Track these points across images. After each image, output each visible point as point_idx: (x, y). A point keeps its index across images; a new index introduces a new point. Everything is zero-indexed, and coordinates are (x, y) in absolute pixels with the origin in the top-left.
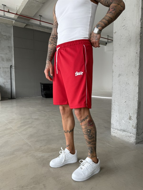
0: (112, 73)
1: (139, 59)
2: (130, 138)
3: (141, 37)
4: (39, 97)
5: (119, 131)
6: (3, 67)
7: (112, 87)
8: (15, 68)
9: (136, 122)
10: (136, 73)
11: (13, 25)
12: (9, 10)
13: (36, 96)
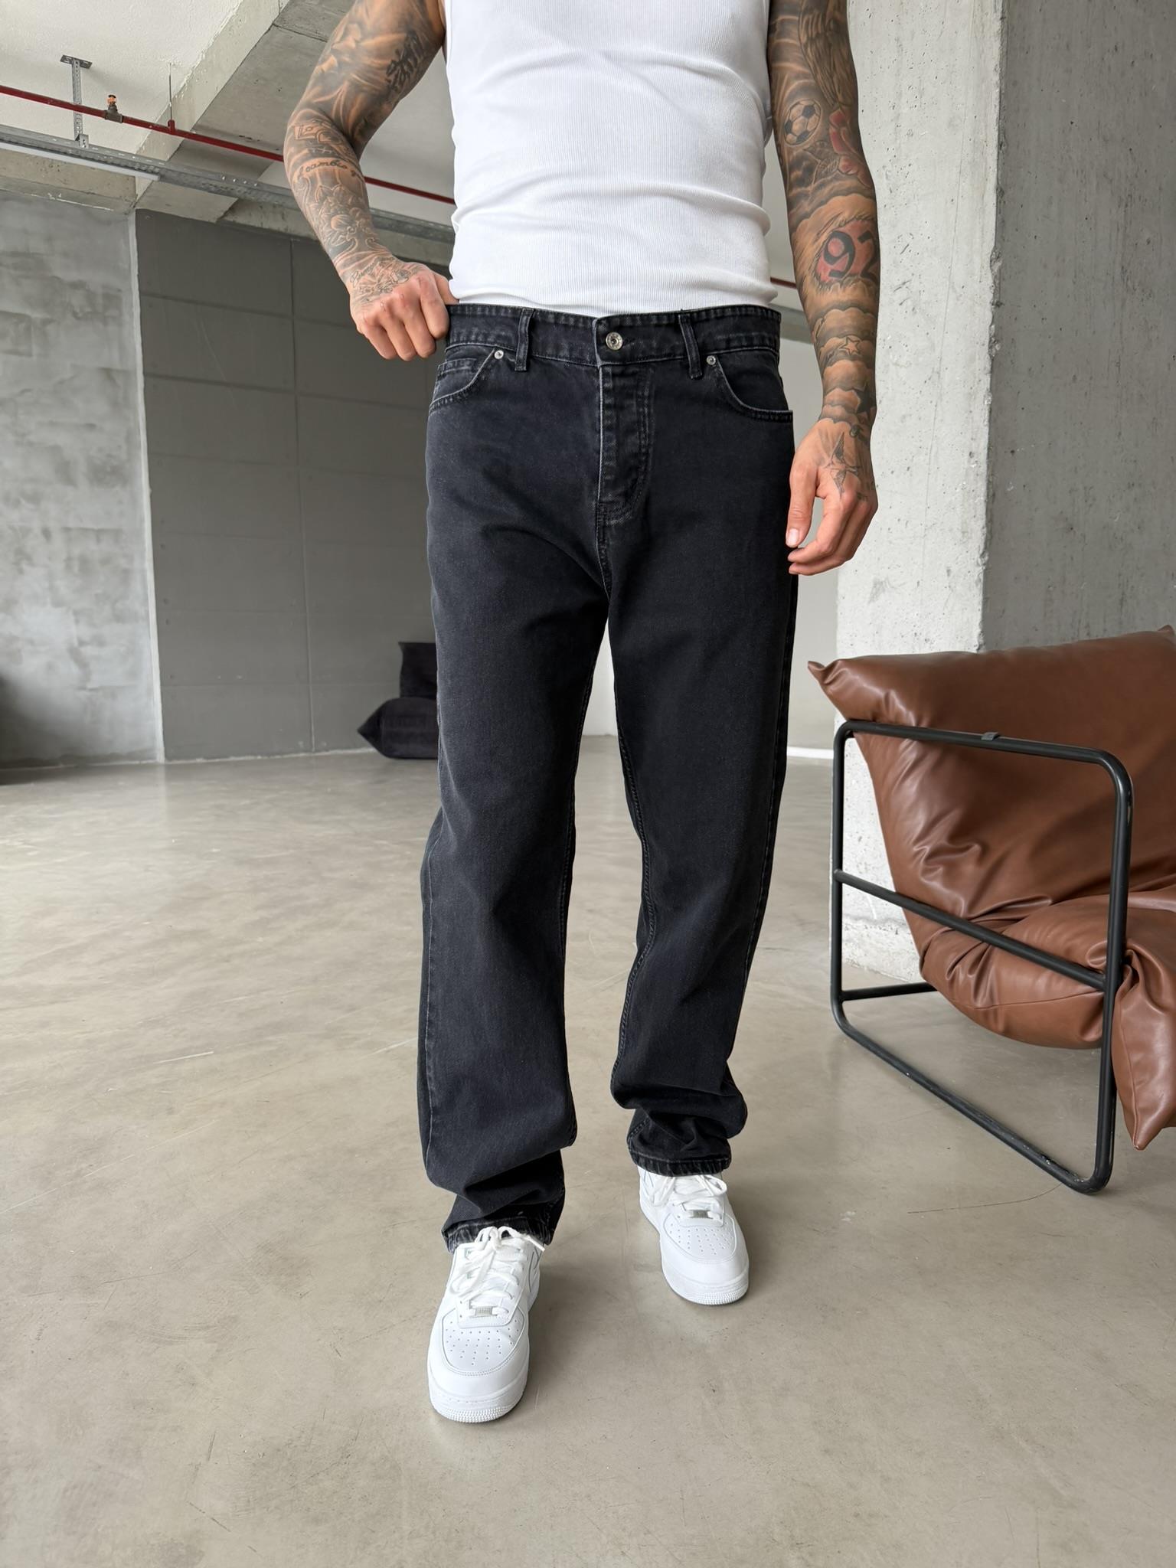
1: (984, 489)
3: (993, 360)
5: (874, 931)
6: (67, 530)
8: (153, 537)
10: (969, 572)
11: (134, 207)
12: (115, 97)
13: (313, 749)
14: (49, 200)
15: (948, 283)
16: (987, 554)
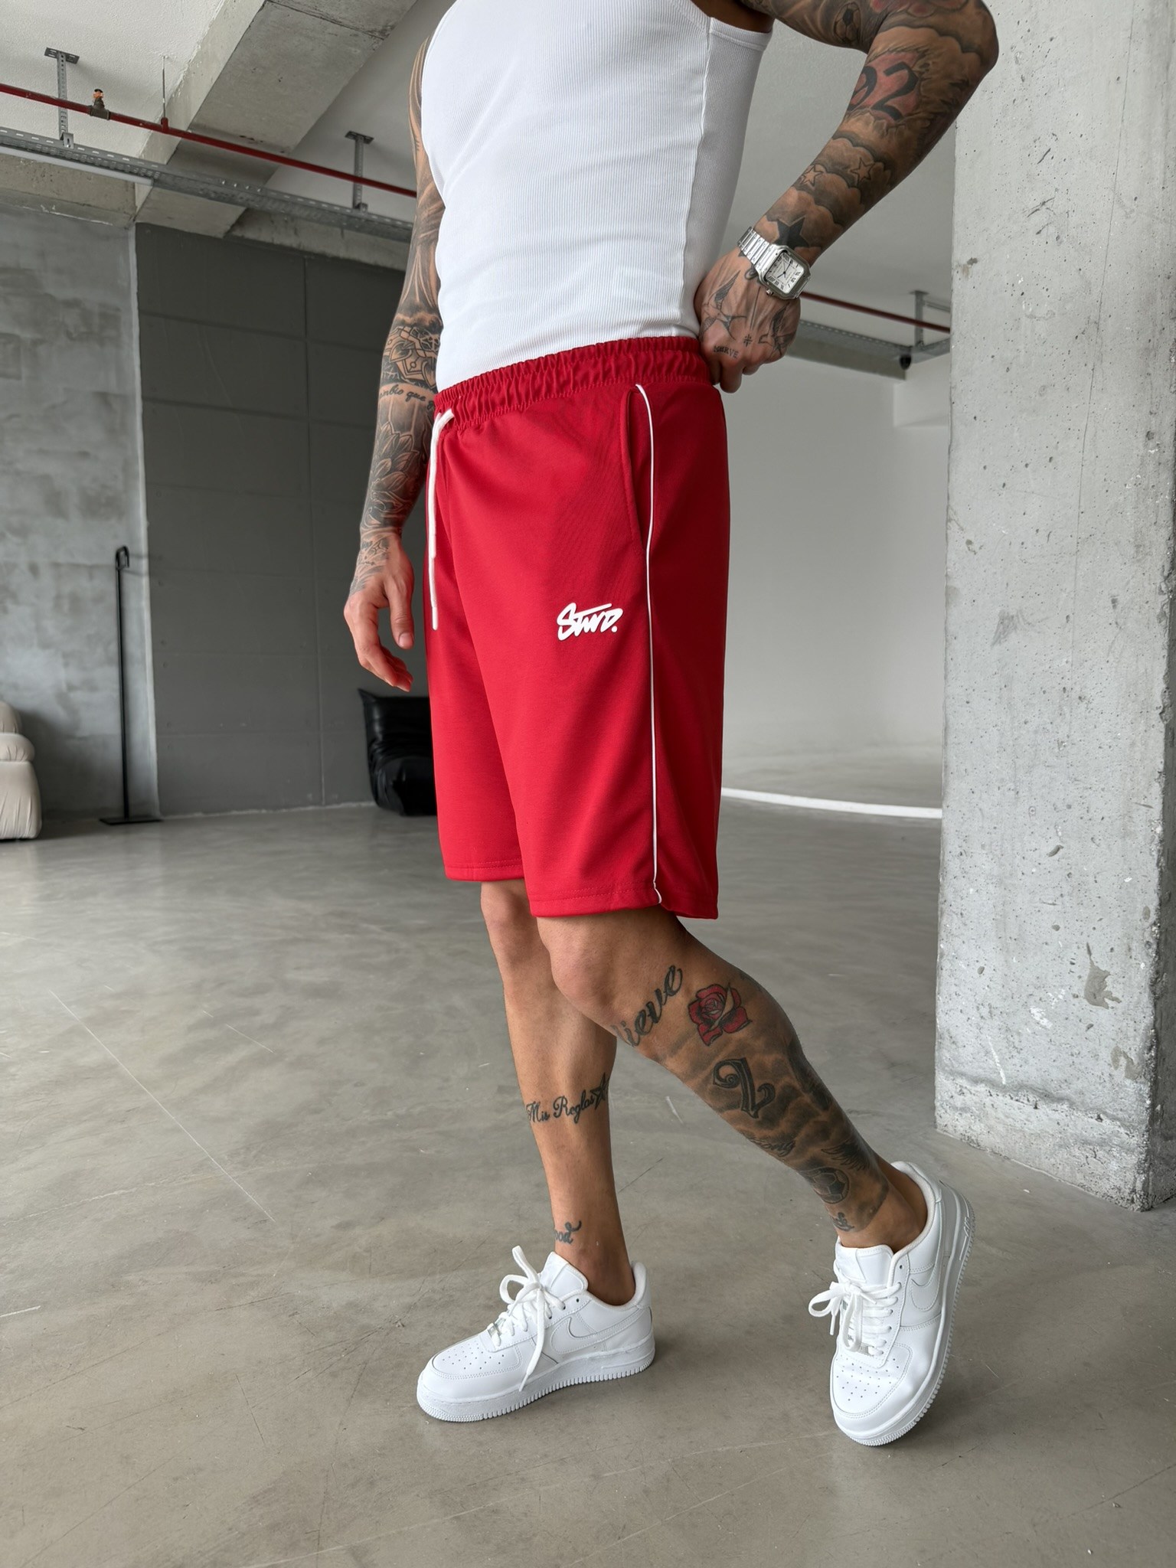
0: (947, 603)
1: (1170, 484)
2: (1100, 1153)
4: (354, 805)
5: (1001, 1100)
6: (56, 565)
7: (946, 729)
8: (152, 573)
9: (1150, 1019)
10: (1147, 602)
11: (134, 220)
12: (101, 92)
13: (324, 803)
14: (42, 212)
15: (1111, 197)
16: (1173, 577)
